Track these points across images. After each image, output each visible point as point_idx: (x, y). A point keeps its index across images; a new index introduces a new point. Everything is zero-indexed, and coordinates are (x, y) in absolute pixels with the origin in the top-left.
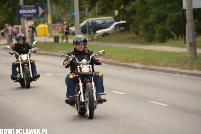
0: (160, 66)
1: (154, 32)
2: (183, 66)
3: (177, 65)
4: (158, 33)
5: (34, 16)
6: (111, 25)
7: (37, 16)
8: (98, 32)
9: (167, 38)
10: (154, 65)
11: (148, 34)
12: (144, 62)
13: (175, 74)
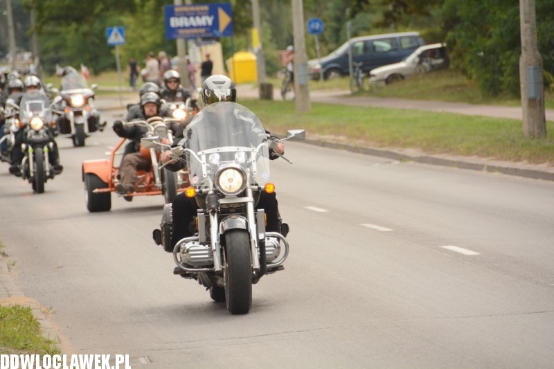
0: (457, 154)
2: (503, 151)
5: (207, 32)
7: (215, 31)
8: (375, 72)
11: (488, 76)
12: (429, 145)
13: (478, 172)
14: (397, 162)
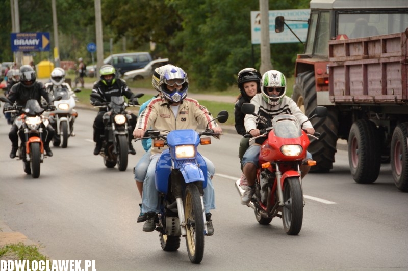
1: (210, 76)
4: (216, 78)
5: (35, 48)
6: (146, 65)
7: (40, 48)
8: (128, 73)
9: (228, 84)
11: (202, 78)
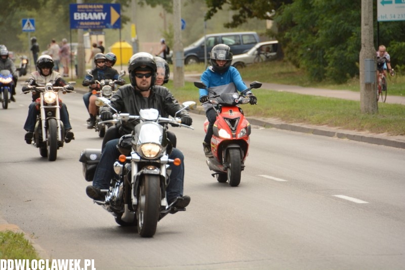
0: (310, 124)
1: (326, 64)
2: (348, 123)
3: (338, 121)
4: (332, 66)
5: (101, 25)
9: (348, 75)
10: (301, 122)
11: (315, 66)
12: (286, 116)
13: (331, 138)
14: (261, 128)
